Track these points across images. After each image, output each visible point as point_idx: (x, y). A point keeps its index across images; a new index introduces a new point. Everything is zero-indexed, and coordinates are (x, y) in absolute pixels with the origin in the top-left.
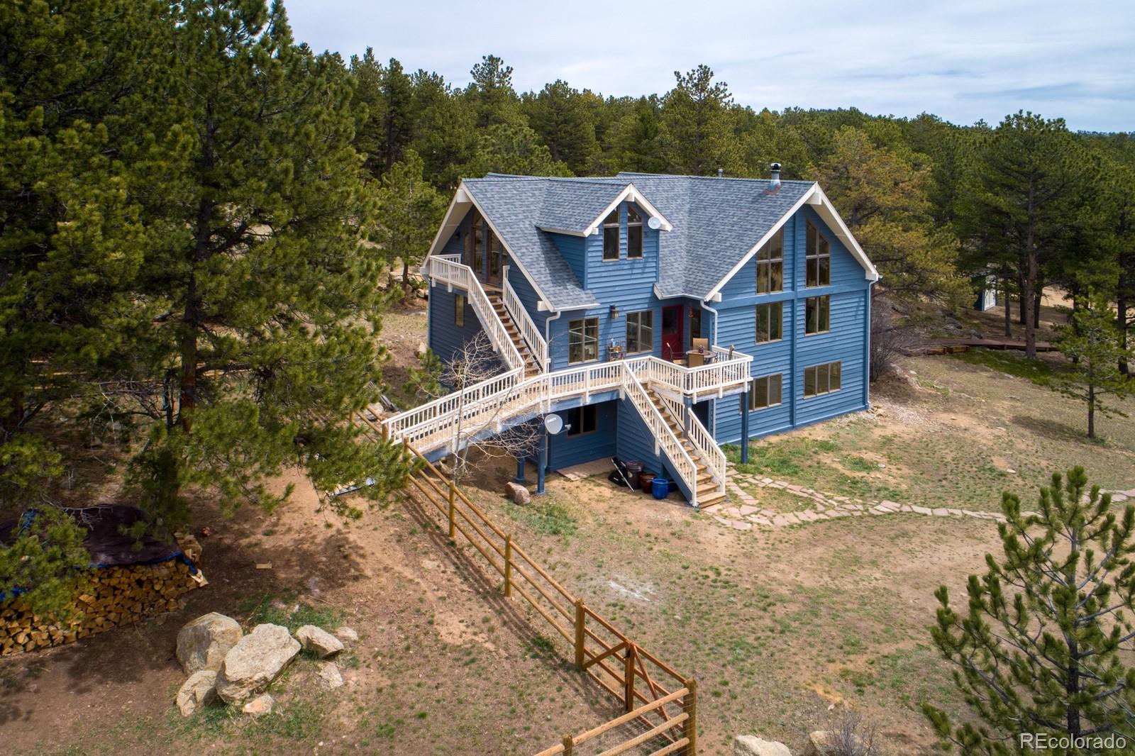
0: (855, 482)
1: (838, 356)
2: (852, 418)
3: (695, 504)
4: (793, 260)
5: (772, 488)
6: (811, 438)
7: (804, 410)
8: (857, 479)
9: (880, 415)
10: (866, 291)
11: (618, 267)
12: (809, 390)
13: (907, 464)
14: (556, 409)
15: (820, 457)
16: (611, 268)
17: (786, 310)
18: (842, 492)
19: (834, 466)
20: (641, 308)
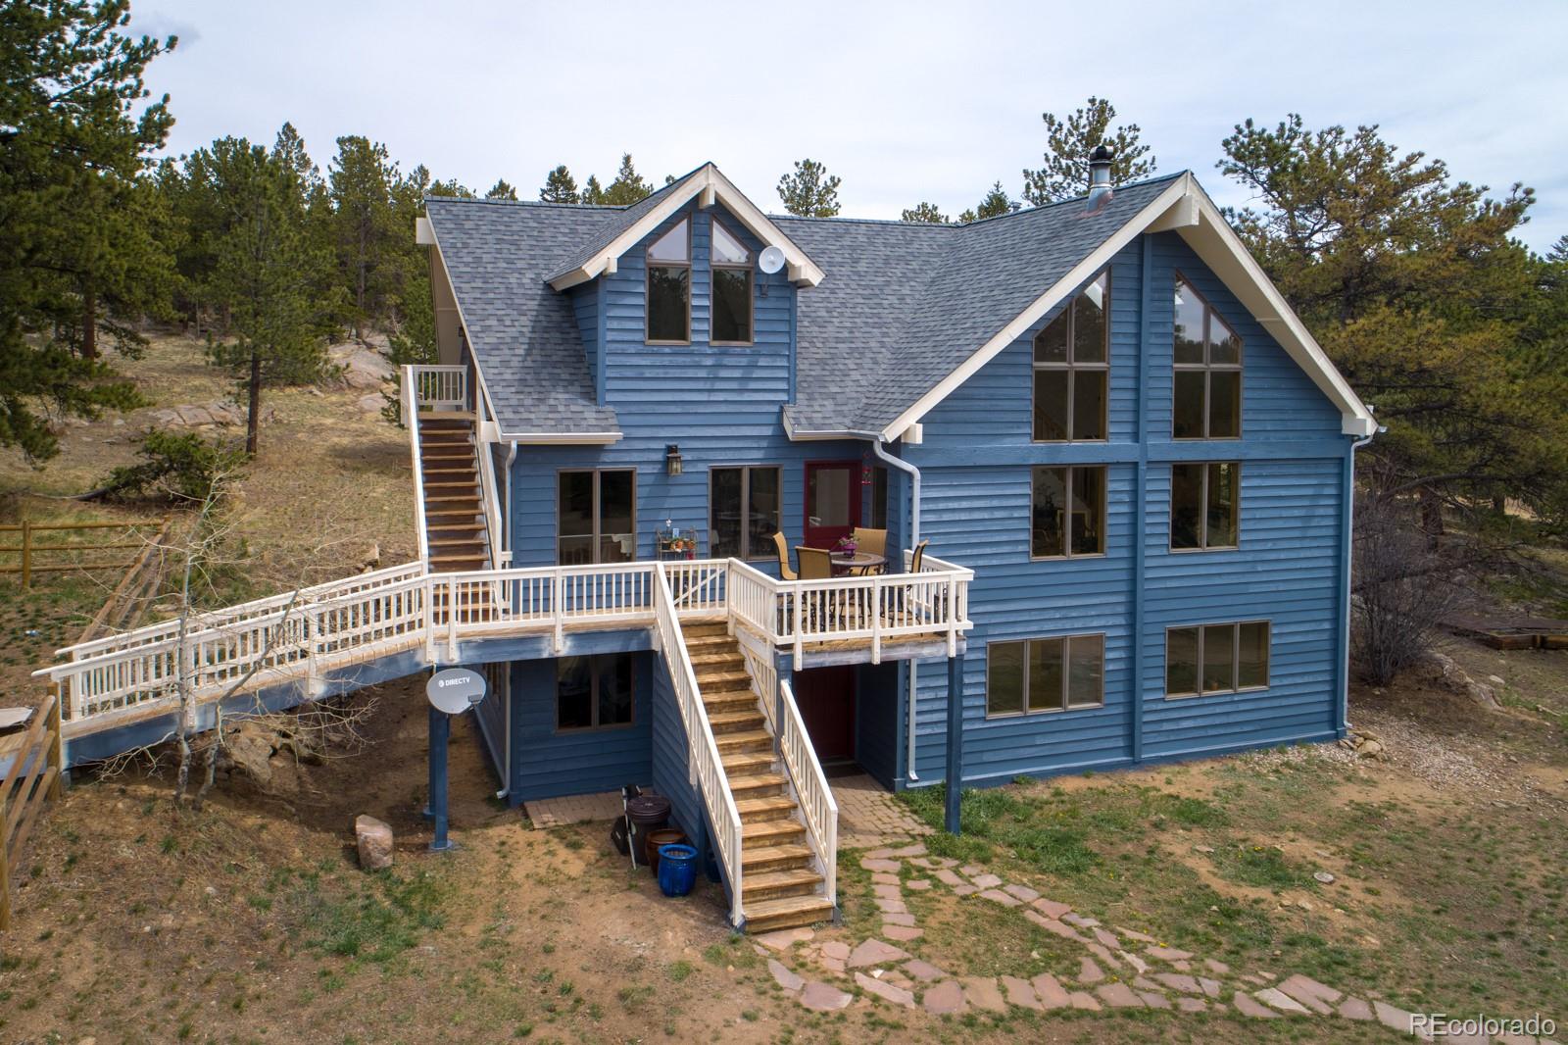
0: (1230, 913)
1: (1261, 609)
2: (1294, 755)
3: (738, 921)
4: (1138, 368)
5: (988, 902)
6: (1167, 790)
7: (1166, 726)
8: (1241, 904)
9: (1370, 755)
10: (1341, 462)
11: (687, 360)
12: (1180, 678)
13: (1401, 880)
14: (473, 656)
15: (1165, 837)
16: (666, 361)
17: (1116, 487)
18: (1182, 936)
19: (1190, 863)
20: (753, 457)
